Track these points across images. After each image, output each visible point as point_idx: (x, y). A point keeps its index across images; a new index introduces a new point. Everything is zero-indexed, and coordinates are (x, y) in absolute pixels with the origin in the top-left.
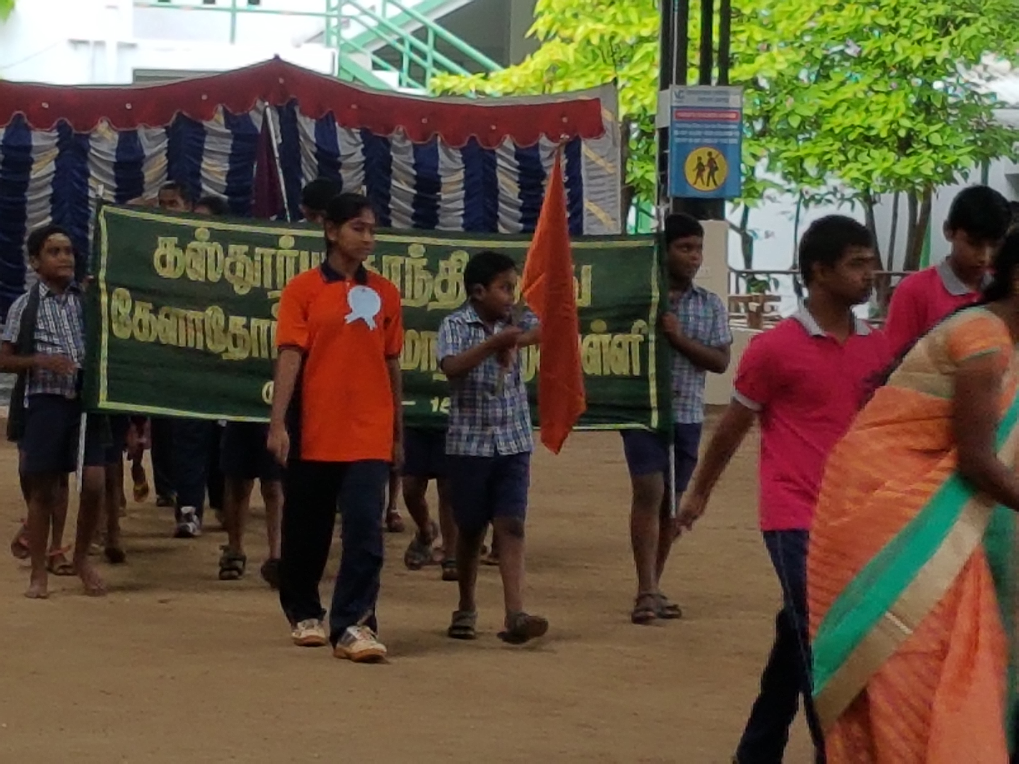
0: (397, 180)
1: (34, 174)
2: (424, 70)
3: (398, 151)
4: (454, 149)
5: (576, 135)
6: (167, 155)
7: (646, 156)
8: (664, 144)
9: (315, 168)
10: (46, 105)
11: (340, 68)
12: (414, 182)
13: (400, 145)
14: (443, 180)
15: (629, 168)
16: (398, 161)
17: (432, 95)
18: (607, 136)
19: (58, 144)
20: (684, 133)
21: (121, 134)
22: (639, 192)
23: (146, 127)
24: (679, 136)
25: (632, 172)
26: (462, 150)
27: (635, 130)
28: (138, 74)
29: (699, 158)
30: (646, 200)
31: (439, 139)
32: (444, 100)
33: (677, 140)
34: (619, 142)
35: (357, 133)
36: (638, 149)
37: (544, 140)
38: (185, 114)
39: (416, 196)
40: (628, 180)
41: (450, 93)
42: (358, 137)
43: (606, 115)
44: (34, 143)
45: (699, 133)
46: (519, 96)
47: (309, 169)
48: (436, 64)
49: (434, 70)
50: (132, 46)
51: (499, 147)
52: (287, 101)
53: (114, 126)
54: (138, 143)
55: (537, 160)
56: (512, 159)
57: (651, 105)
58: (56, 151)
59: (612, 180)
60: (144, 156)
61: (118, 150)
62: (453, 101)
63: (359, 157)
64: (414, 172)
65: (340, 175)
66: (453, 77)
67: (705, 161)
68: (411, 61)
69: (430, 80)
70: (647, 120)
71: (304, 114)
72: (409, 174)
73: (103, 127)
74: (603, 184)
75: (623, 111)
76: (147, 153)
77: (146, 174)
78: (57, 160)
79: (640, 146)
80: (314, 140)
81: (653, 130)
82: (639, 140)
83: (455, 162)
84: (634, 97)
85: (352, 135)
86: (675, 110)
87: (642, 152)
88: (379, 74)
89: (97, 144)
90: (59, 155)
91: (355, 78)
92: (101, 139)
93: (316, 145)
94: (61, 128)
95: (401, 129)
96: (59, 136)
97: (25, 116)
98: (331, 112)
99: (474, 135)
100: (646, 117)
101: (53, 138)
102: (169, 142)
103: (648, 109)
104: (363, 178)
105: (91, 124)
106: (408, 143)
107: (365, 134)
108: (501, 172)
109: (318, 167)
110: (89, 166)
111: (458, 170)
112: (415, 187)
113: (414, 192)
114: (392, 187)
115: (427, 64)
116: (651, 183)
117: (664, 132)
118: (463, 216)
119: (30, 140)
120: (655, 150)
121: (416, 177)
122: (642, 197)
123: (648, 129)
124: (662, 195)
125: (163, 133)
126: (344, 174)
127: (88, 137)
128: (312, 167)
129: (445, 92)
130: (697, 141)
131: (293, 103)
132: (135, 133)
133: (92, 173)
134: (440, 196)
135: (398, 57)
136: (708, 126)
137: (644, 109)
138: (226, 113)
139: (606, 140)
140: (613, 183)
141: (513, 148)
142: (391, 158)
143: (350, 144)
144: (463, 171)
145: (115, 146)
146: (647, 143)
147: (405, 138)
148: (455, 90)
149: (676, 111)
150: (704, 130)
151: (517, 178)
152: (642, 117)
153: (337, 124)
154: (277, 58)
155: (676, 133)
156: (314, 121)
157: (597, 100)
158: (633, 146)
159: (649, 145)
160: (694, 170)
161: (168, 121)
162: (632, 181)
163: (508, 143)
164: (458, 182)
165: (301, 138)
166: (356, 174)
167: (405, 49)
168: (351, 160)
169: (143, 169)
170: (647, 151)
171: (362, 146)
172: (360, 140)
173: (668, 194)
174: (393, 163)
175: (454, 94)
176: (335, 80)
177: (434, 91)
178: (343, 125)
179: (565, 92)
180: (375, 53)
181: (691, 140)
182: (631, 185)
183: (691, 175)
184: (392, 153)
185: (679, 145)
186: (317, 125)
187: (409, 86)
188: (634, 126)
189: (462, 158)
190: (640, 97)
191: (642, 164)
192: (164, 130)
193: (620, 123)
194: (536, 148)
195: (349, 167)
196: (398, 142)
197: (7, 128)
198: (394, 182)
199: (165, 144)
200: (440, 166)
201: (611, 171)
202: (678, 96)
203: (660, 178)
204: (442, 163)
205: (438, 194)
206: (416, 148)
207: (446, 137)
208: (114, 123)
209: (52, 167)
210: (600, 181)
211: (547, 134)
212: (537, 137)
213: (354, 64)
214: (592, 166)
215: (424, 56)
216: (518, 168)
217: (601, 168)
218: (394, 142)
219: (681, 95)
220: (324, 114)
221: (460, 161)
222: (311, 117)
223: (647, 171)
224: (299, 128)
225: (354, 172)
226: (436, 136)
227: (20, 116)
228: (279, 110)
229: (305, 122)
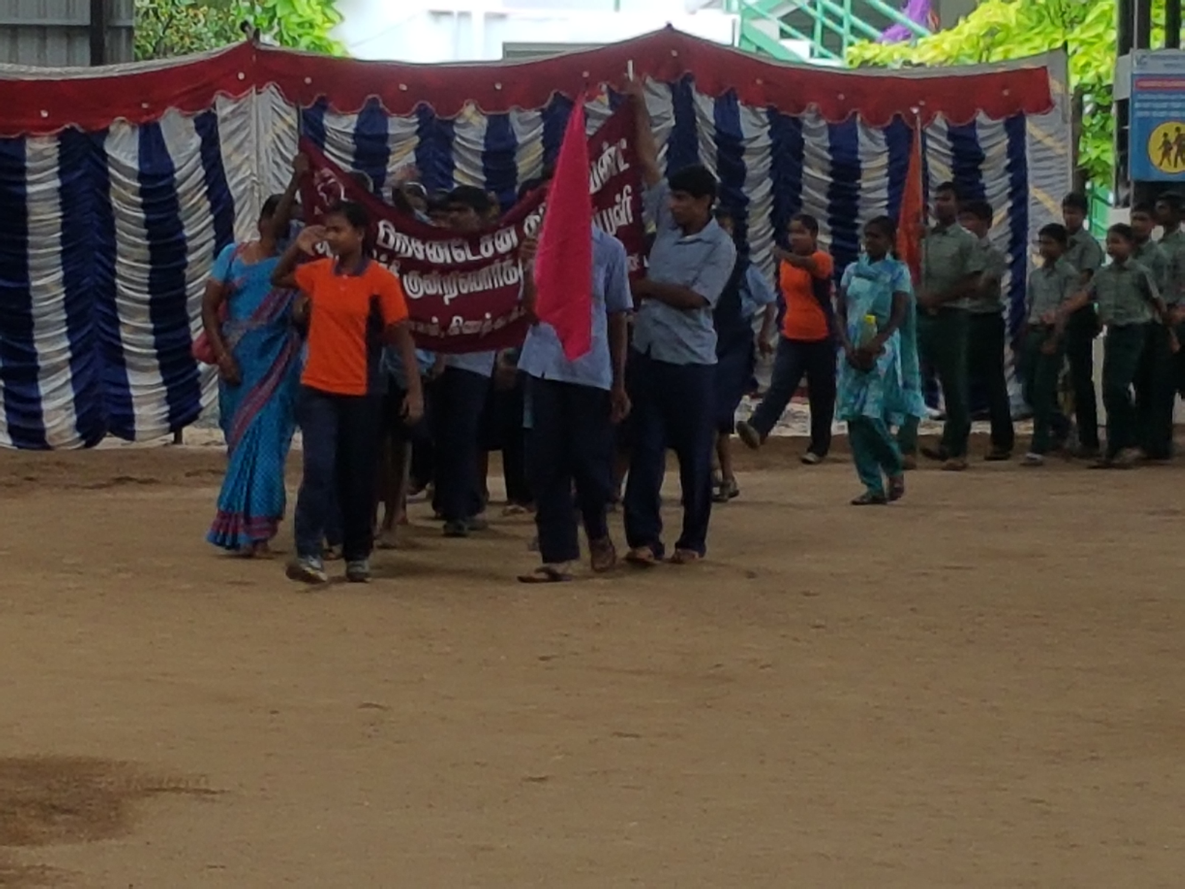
0: (810, 167)
1: (391, 166)
2: (840, 37)
3: (812, 133)
4: (877, 129)
5: (1018, 110)
6: (543, 142)
7: (1102, 133)
8: (1123, 118)
9: (715, 154)
10: (404, 87)
11: (743, 37)
12: (829, 168)
13: (813, 126)
14: (863, 166)
15: (1081, 148)
16: (811, 145)
17: (849, 67)
18: (1056, 110)
19: (418, 132)
20: (1146, 105)
21: (491, 118)
22: (1094, 176)
23: (519, 111)
24: (1142, 109)
25: (1085, 152)
26: (886, 131)
27: (1089, 103)
28: (508, 49)
29: (1166, 135)
30: (1101, 185)
31: (859, 119)
32: (863, 72)
33: (1140, 114)
34: (1069, 119)
35: (763, 113)
36: (1092, 125)
37: (981, 117)
38: (564, 94)
39: (832, 185)
40: (1082, 161)
42: (764, 117)
43: (1055, 87)
44: (391, 131)
45: (1165, 105)
46: (951, 66)
47: (707, 155)
48: (854, 30)
49: (852, 38)
50: (502, 17)
51: (928, 126)
52: (681, 76)
53: (481, 109)
54: (510, 130)
55: (973, 140)
56: (944, 139)
57: (1108, 74)
58: (416, 140)
59: (1062, 163)
60: (515, 145)
61: (486, 138)
62: (873, 73)
63: (765, 141)
64: (830, 157)
65: (743, 163)
66: (873, 45)
67: (1172, 138)
68: (824, 27)
69: (846, 50)
70: (1103, 91)
71: (701, 90)
72: (823, 159)
73: (469, 111)
74: (1050, 168)
75: (1074, 80)
76: (520, 140)
77: (519, 164)
78: (417, 150)
79: (1094, 122)
80: (712, 121)
81: (1111, 103)
82: (1093, 115)
83: (877, 144)
84: (1088, 64)
85: (756, 114)
86: (1137, 78)
87: (1097, 128)
88: (787, 43)
89: (464, 130)
90: (420, 143)
91: (759, 48)
92: (467, 125)
93: (715, 127)
94: (422, 112)
95: (814, 107)
96: (419, 123)
97: (380, 101)
98: (732, 89)
99: (899, 112)
100: (1102, 87)
101: (413, 124)
102: (545, 128)
103: (1103, 78)
104: (769, 165)
105: (456, 108)
106: (823, 123)
107: (772, 113)
108: (931, 155)
109: (718, 152)
110: (454, 156)
111: (880, 154)
112: (831, 174)
113: (830, 180)
114: (803, 175)
115: (844, 30)
116: (1108, 166)
117: (1123, 105)
118: (887, 207)
119: (386, 127)
120: (1112, 125)
121: (832, 163)
122: (1098, 181)
123: (1105, 103)
124: (1121, 179)
125: (537, 117)
126: (748, 161)
127: (452, 123)
128: (711, 154)
129: (864, 63)
130: (1163, 114)
131: (688, 78)
132: (506, 117)
133: (458, 164)
134: (860, 184)
135: (809, 23)
136: (1173, 97)
137: (1100, 78)
138: (611, 92)
139: (1054, 116)
140: (1063, 166)
141: (945, 127)
142: (802, 140)
143: (754, 125)
144: (887, 154)
145: (483, 133)
146: (1102, 118)
147: (818, 117)
148: (877, 60)
149: (1138, 79)
150: (1169, 101)
151: (950, 162)
152: (1097, 87)
153: (739, 102)
154: (669, 26)
155: (1137, 105)
156: (712, 99)
157: (1044, 68)
158: (1086, 121)
159: (1107, 119)
160: (1160, 148)
161: (543, 103)
162: (1086, 163)
163: (940, 121)
164: (881, 167)
165: (698, 119)
166: (763, 159)
167: (817, 14)
168: (755, 145)
169: (516, 159)
170: (1103, 128)
171: (769, 128)
172: (767, 120)
173: (1129, 178)
174: (805, 147)
175: (875, 64)
176: (736, 51)
177: (851, 62)
178: (746, 103)
179: (1006, 60)
180: (784, 19)
181: (1155, 114)
182: (1084, 167)
183: (1155, 154)
184: (804, 136)
185: (1141, 119)
186: (716, 105)
187: (823, 56)
188: (1087, 98)
189: (886, 140)
190: (1095, 64)
191: (1098, 143)
192: (538, 114)
193: (1071, 95)
194: (973, 125)
195: (755, 152)
196: (811, 122)
197: (360, 114)
198: (806, 170)
199: (541, 129)
200: (860, 149)
201: (1061, 152)
202: (1139, 63)
203: (1118, 160)
204: (862, 145)
205: (858, 181)
206: (832, 130)
207: (867, 115)
208: (482, 106)
209: (411, 158)
210: (1047, 164)
211: (985, 110)
212: (973, 112)
213: (758, 32)
214: (1038, 146)
215: (840, 22)
216: (952, 150)
217: (1049, 149)
218: (806, 122)
219: (1145, 60)
220: (723, 93)
221: (883, 143)
222: (710, 95)
223: (1103, 151)
224: (695, 108)
225: (760, 157)
226: (855, 114)
227: (375, 100)
228: (672, 88)
229: (703, 101)
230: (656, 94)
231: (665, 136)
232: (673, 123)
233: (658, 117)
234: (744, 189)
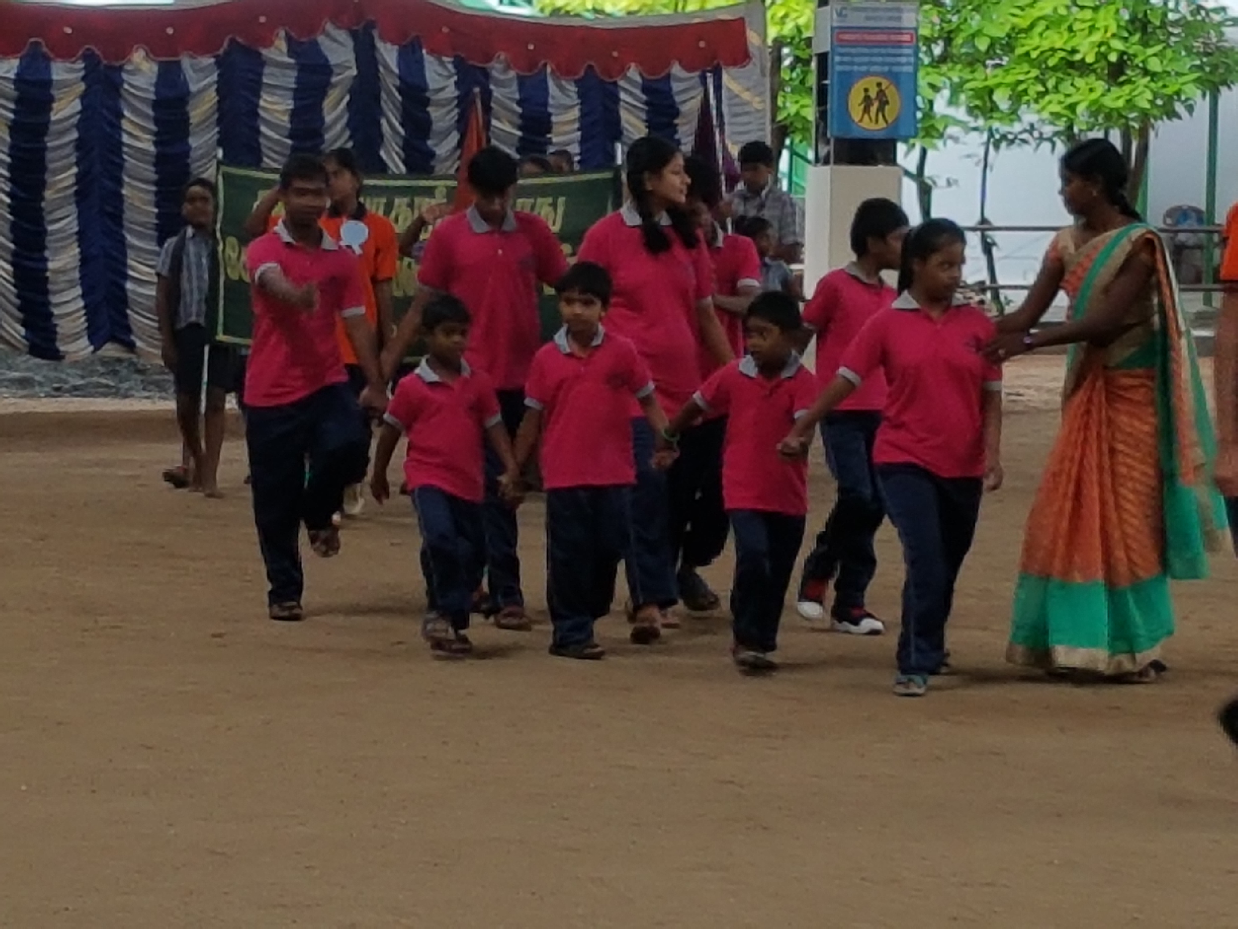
0: (498, 119)
1: (56, 114)
3: (500, 84)
4: (567, 80)
5: (715, 62)
6: (218, 91)
7: (802, 87)
8: (823, 72)
9: (398, 105)
10: (68, 30)
12: (519, 122)
13: (502, 77)
14: (554, 119)
15: (780, 103)
16: (500, 97)
17: (540, 15)
18: (755, 65)
19: (84, 79)
20: (846, 59)
21: (161, 64)
22: (793, 132)
23: (192, 57)
24: (841, 63)
25: (785, 107)
26: (577, 83)
27: (788, 55)
29: (866, 90)
30: (801, 141)
31: (549, 70)
32: (555, 21)
33: (838, 68)
34: (768, 71)
35: (449, 62)
36: (791, 79)
37: (676, 70)
38: (240, 40)
39: (521, 139)
40: (780, 118)
41: (563, 12)
42: (450, 66)
43: (753, 38)
44: (55, 77)
45: (866, 59)
46: (646, 15)
47: (391, 106)
51: (621, 79)
52: (362, 24)
53: (151, 56)
54: (182, 77)
55: (668, 94)
56: (638, 92)
57: (807, 27)
58: (82, 87)
59: (761, 118)
60: (188, 93)
61: (157, 85)
62: (565, 22)
63: (451, 92)
64: (519, 110)
65: (428, 115)
67: (873, 94)
70: (802, 43)
71: (383, 39)
72: (514, 112)
73: (138, 57)
74: (749, 123)
75: (773, 32)
76: (193, 88)
77: (192, 114)
78: (83, 97)
79: (794, 75)
80: (396, 70)
81: (811, 57)
82: (792, 68)
83: (568, 96)
84: (786, 16)
85: (442, 64)
86: (836, 31)
87: (797, 83)
89: (131, 77)
90: (86, 90)
92: (136, 71)
93: (400, 78)
94: (88, 57)
95: (502, 57)
96: (85, 68)
97: (43, 44)
98: (417, 37)
99: (593, 63)
100: (801, 40)
101: (79, 70)
102: (219, 75)
103: (803, 29)
104: (456, 117)
105: (124, 54)
106: (512, 74)
107: (459, 64)
108: (626, 109)
109: (402, 104)
110: (123, 105)
111: (572, 107)
112: (520, 128)
113: (519, 133)
114: (492, 128)
116: (808, 121)
117: (823, 58)
119: (49, 73)
120: (812, 80)
121: (521, 116)
122: (797, 139)
123: (804, 55)
124: (821, 135)
125: (211, 64)
126: (434, 112)
127: (121, 68)
128: (394, 105)
129: (556, 11)
130: (864, 68)
131: (371, 25)
132: (178, 64)
133: (126, 113)
134: (550, 138)
136: (876, 51)
137: (799, 29)
138: (289, 40)
139: (752, 69)
140: (762, 121)
141: (639, 79)
142: (491, 92)
143: (440, 75)
144: (578, 107)
145: (154, 80)
146: (802, 72)
147: (507, 68)
148: (569, 8)
149: (838, 32)
150: (872, 55)
151: (644, 116)
152: (797, 40)
153: (424, 51)
155: (837, 59)
156: (396, 47)
157: (741, 20)
158: (785, 75)
159: (805, 73)
160: (860, 105)
161: (218, 49)
162: (785, 119)
163: (633, 73)
164: (572, 122)
165: (381, 69)
166: (449, 112)
168: (442, 95)
169: (189, 108)
170: (802, 82)
171: (455, 78)
172: (453, 71)
173: (829, 135)
174: (493, 99)
175: (568, 13)
177: (542, 10)
178: (431, 52)
179: (702, 10)
181: (855, 68)
182: (783, 123)
183: (856, 111)
184: (492, 87)
185: (841, 73)
186: (400, 53)
187: (512, 4)
188: (786, 51)
189: (578, 93)
190: (793, 15)
191: (797, 97)
192: (212, 60)
193: (770, 47)
194: (668, 77)
195: (440, 104)
196: (499, 73)
197: (21, 59)
198: (496, 123)
199: (215, 77)
200: (551, 101)
201: (759, 107)
202: (840, 15)
203: (818, 115)
204: (553, 98)
205: (549, 136)
206: (522, 82)
207: (558, 66)
208: (152, 52)
209: (77, 106)
210: (745, 119)
211: (680, 63)
212: (668, 65)
214: (736, 100)
216: (646, 103)
217: (747, 103)
218: (495, 74)
219: (844, 12)
220: (408, 40)
221: (575, 96)
222: (393, 43)
223: (803, 106)
224: (378, 57)
225: (444, 110)
226: (545, 65)
227: (37, 44)
228: (354, 35)
229: (386, 49)
230: (335, 41)
231: (346, 86)
232: (354, 72)
233: (337, 65)
234: (430, 143)
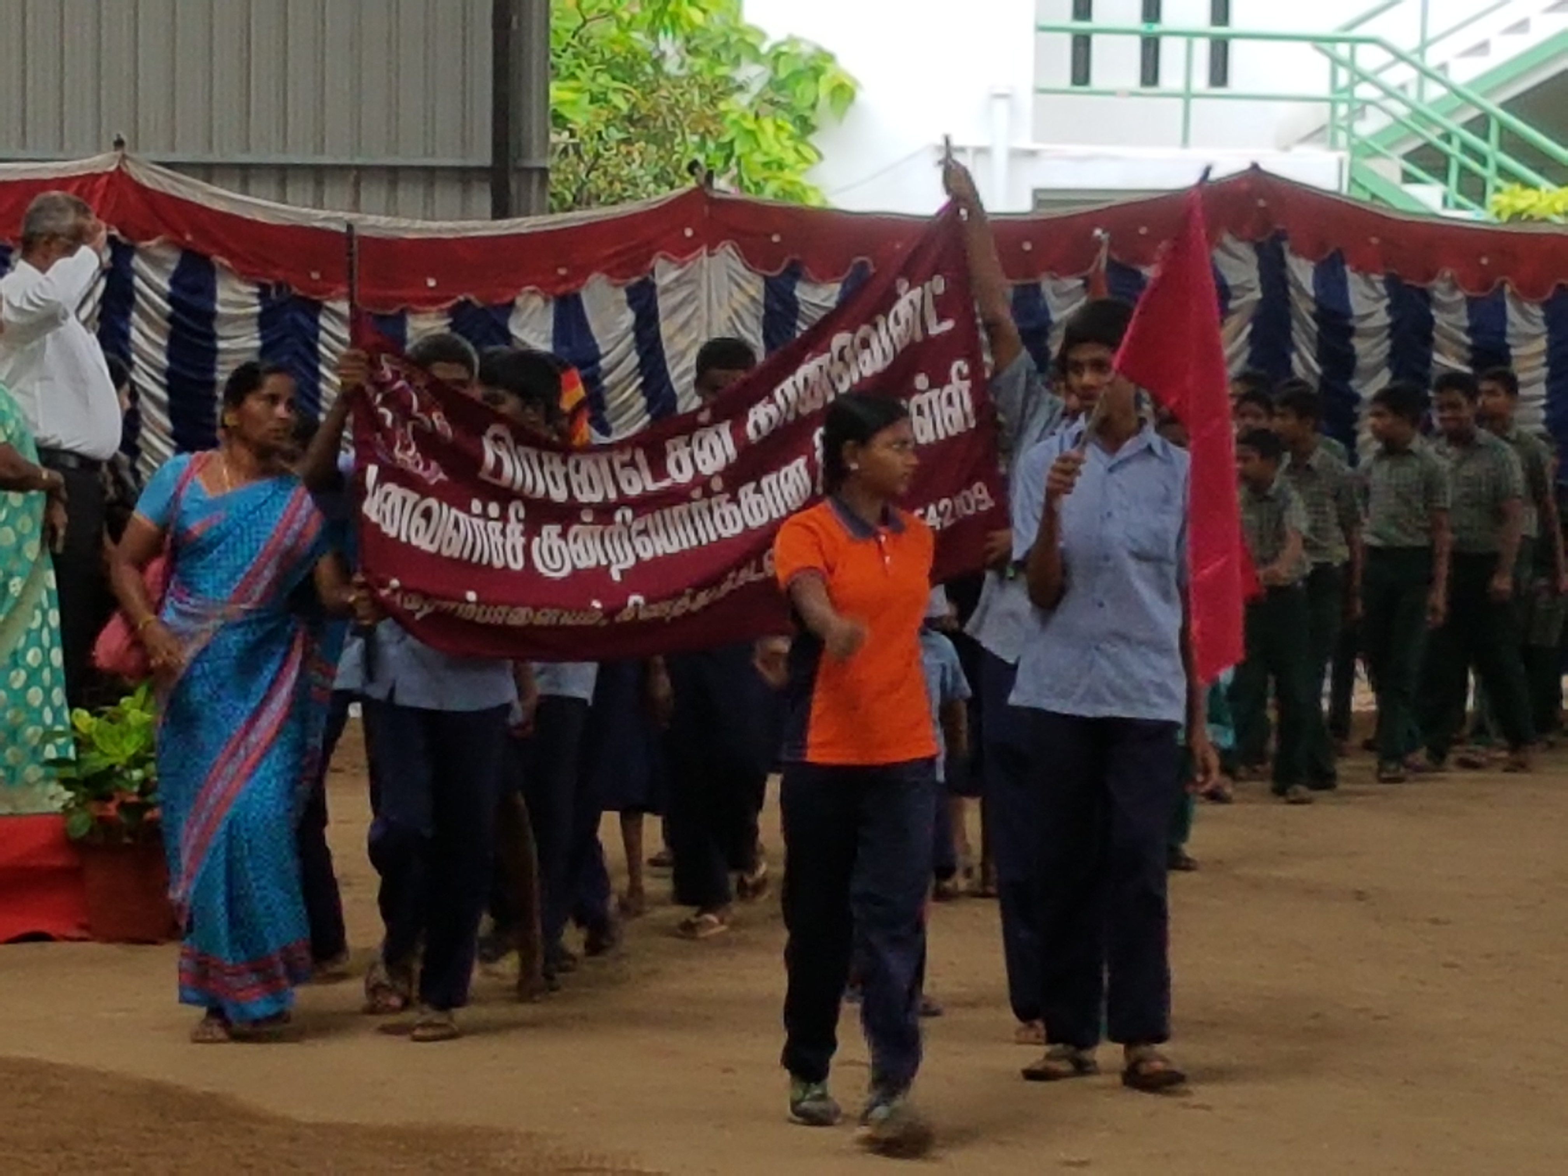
0: (1441, 352)
2: (1483, 182)
3: (1444, 307)
4: (1531, 304)
9: (1314, 337)
11: (1352, 180)
12: (1468, 356)
13: (1446, 299)
14: (1513, 352)
16: (1445, 325)
17: (1496, 220)
23: (1053, 278)
26: (1545, 306)
28: (1040, 197)
31: (1508, 289)
32: (1514, 228)
35: (1379, 281)
38: (1118, 258)
41: (1524, 217)
42: (1380, 287)
47: (1304, 337)
48: (1503, 172)
49: (1499, 182)
50: (1032, 153)
52: (1270, 234)
54: (1041, 303)
60: (1050, 322)
62: (1530, 228)
63: (1382, 319)
64: (1468, 340)
65: (1352, 348)
66: (1530, 193)
68: (1463, 169)
69: (1491, 197)
71: (1297, 252)
72: (1462, 344)
76: (1054, 317)
80: (1312, 293)
83: (1534, 324)
85: (1372, 285)
88: (1413, 189)
91: (1374, 196)
93: (1316, 301)
95: (1448, 274)
97: (871, 264)
98: (1339, 252)
99: (1562, 281)
104: (1387, 351)
106: (1459, 295)
107: (1392, 283)
109: (1318, 334)
111: (1536, 337)
112: (1469, 363)
114: (1433, 364)
115: (1489, 173)
118: (1544, 407)
121: (1471, 349)
125: (1077, 287)
126: (1359, 345)
128: (1308, 336)
129: (1516, 216)
131: (1280, 236)
132: (1037, 287)
135: (1442, 163)
142: (1431, 319)
143: (1367, 297)
144: (1545, 337)
147: (1454, 288)
148: (1533, 211)
153: (1347, 268)
154: (1255, 167)
156: (1312, 264)
161: (1085, 270)
164: (1538, 354)
165: (1292, 291)
166: (1378, 345)
167: (1453, 149)
168: (1370, 323)
171: (1387, 301)
172: (1384, 292)
174: (1435, 327)
175: (1530, 218)
176: (1344, 200)
177: (1498, 214)
178: (1358, 269)
180: (1407, 157)
184: (1434, 312)
186: (1317, 271)
187: (1459, 206)
189: (1545, 318)
192: (1080, 282)
195: (1367, 335)
196: (1443, 293)
197: (843, 283)
198: (1436, 357)
200: (1509, 329)
204: (1512, 325)
206: (1472, 303)
207: (1519, 286)
213: (1374, 174)
215: (1482, 159)
218: (1437, 295)
220: (1326, 255)
221: (1540, 321)
222: (1309, 257)
224: (1290, 277)
225: (1375, 341)
226: (1503, 284)
227: (863, 264)
228: (1259, 248)
229: (1299, 266)
230: (1238, 258)
231: (1248, 312)
232: (1258, 295)
233: (1237, 287)
234: (1354, 383)
